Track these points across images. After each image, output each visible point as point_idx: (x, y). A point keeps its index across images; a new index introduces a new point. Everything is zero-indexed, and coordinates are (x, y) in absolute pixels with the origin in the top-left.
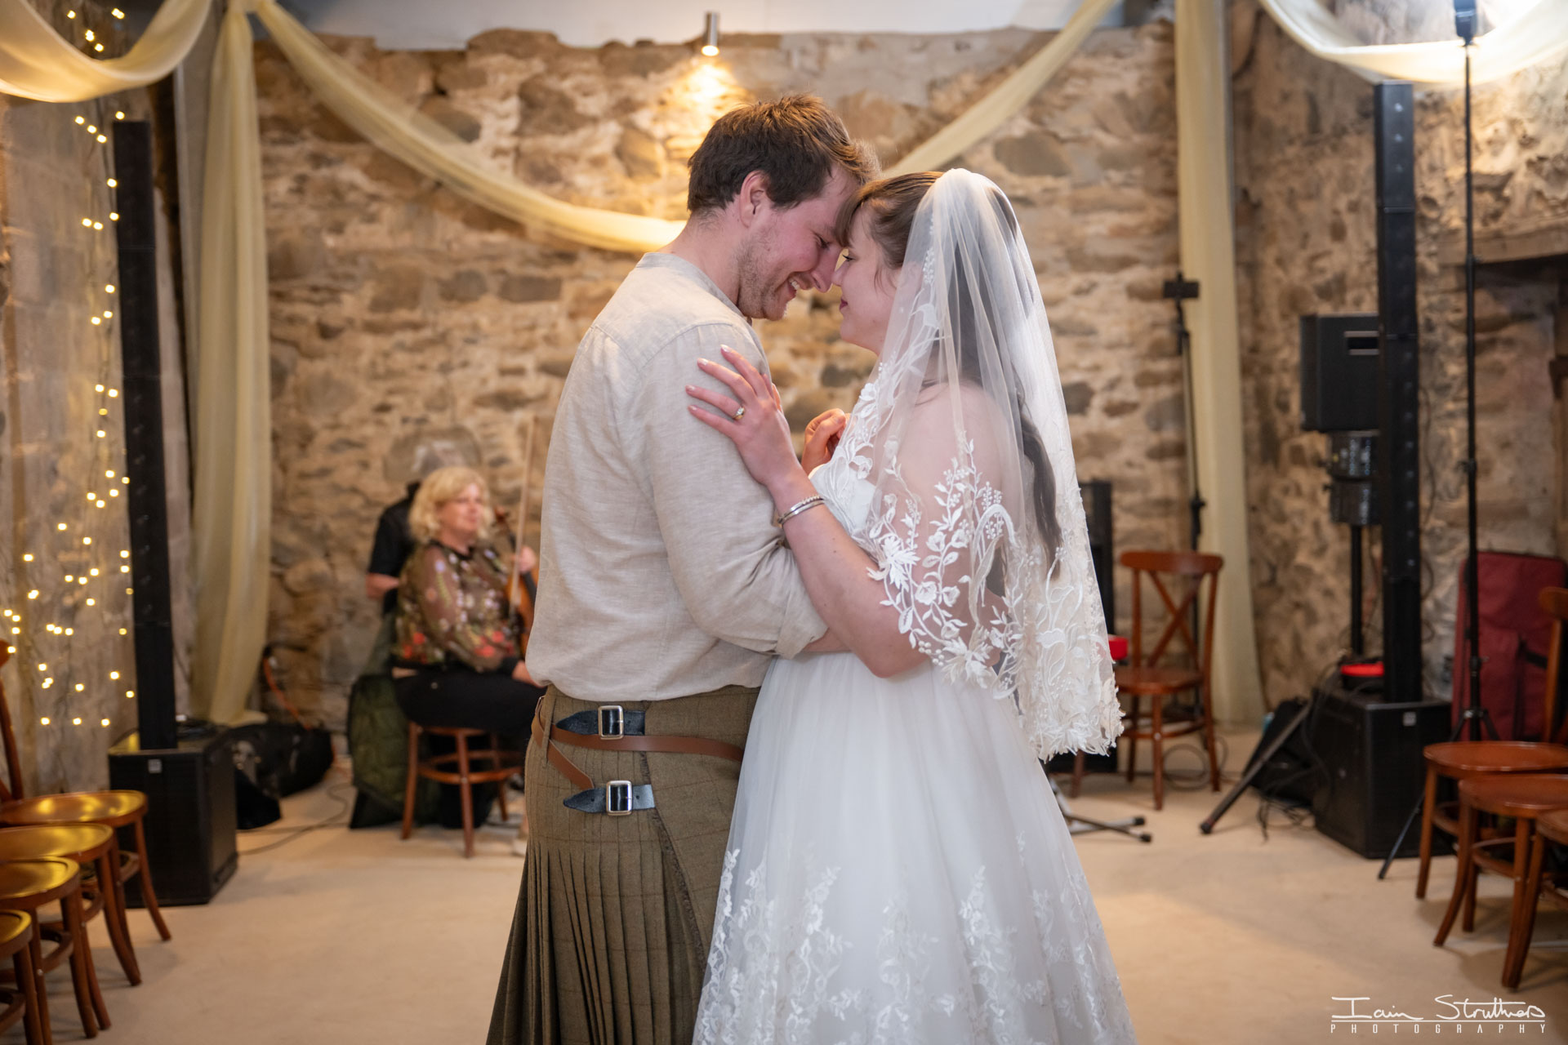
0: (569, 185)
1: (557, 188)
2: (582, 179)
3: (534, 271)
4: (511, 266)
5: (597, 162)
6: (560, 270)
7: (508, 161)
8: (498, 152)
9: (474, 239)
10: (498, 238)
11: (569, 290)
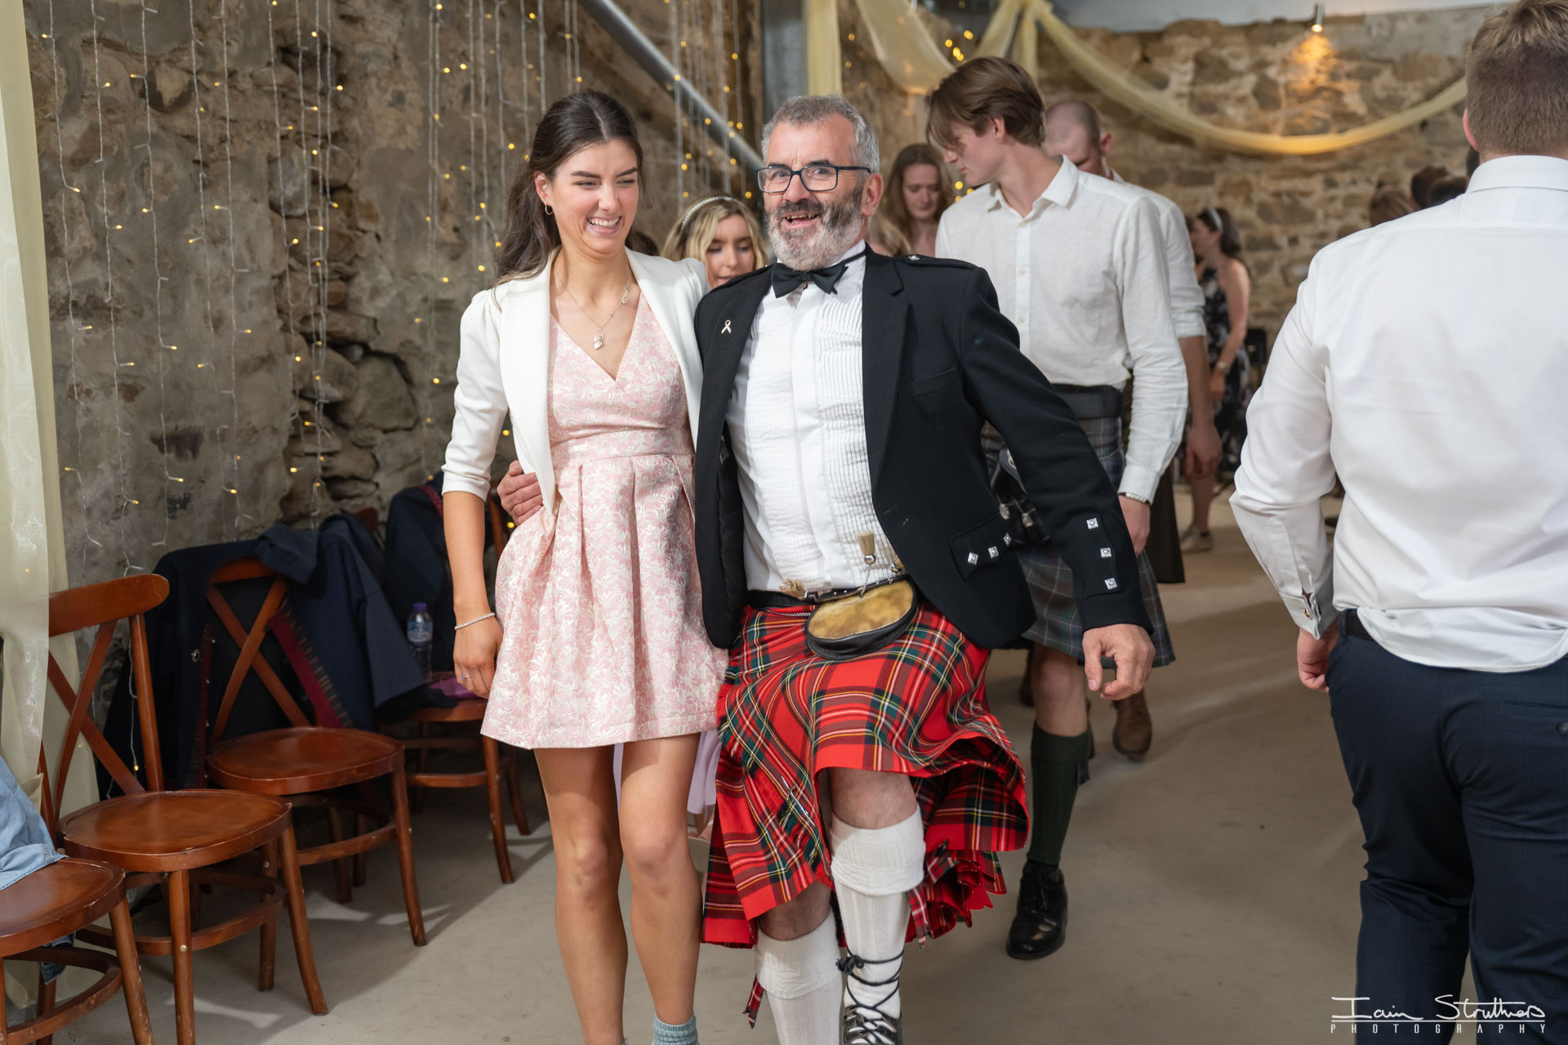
0: (1222, 114)
1: (1215, 117)
2: (1232, 111)
3: (1199, 168)
4: (1184, 165)
5: (1241, 100)
6: (1214, 167)
7: (1185, 101)
8: (1179, 95)
9: (1162, 149)
10: (1176, 148)
11: (1219, 179)
